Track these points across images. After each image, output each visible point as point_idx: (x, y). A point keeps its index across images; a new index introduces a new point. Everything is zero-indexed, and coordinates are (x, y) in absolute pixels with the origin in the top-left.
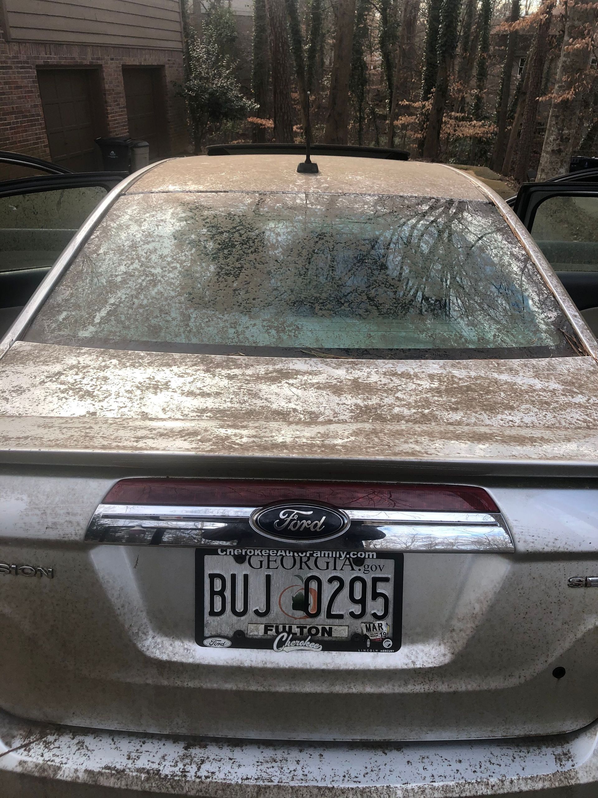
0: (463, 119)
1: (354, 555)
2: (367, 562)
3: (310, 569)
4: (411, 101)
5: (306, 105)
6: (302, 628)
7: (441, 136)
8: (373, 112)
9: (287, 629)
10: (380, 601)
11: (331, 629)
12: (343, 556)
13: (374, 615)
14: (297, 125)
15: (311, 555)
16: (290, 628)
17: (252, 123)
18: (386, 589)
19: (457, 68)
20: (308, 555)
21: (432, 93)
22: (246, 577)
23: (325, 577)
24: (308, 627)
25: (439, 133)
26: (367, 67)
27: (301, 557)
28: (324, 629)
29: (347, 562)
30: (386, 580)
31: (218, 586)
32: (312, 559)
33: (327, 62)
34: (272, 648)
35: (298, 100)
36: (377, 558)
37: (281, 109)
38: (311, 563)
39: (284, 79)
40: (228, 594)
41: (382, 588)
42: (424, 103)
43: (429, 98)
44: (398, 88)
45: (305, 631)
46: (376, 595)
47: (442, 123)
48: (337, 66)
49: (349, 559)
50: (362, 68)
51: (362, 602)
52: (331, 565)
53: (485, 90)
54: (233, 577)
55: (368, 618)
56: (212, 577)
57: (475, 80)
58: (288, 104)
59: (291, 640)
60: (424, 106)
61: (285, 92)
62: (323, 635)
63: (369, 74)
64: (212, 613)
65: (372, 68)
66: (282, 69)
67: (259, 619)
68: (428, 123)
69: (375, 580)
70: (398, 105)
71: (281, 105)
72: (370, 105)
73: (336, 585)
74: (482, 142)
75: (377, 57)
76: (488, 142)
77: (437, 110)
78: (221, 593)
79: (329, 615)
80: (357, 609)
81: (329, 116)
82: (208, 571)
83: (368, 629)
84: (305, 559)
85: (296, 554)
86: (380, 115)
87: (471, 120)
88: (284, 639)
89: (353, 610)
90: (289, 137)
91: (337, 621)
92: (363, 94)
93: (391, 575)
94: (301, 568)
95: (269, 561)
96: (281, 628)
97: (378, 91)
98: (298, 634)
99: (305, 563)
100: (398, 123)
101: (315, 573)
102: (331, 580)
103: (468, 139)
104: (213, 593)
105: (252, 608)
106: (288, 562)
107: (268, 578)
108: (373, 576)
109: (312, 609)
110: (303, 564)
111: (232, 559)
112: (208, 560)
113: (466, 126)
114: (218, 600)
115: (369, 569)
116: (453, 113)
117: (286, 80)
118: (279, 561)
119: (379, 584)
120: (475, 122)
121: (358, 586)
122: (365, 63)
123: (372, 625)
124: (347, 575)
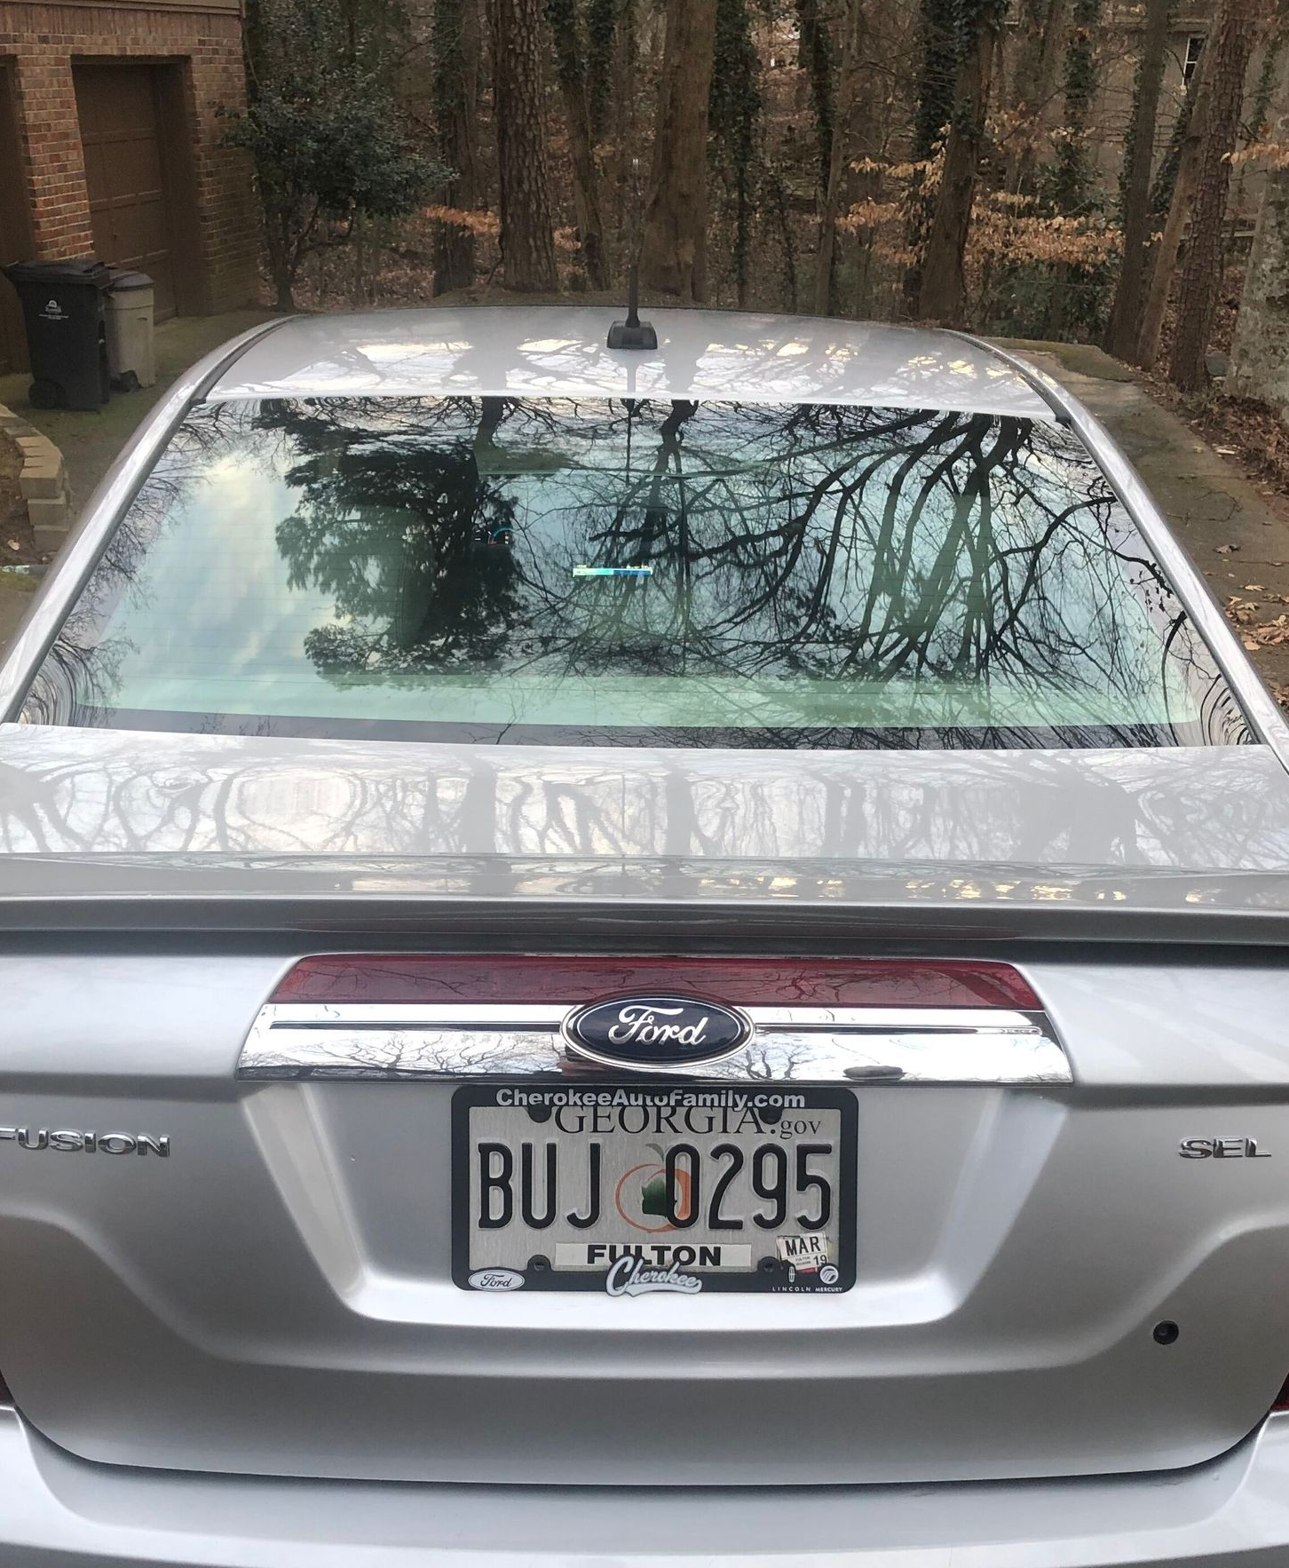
0: (1029, 211)
1: (761, 1101)
2: (787, 1116)
3: (676, 1131)
4: (883, 159)
5: (585, 170)
6: (661, 1251)
7: (967, 258)
8: (776, 190)
9: (633, 1251)
10: (814, 1192)
11: (717, 1250)
12: (741, 1104)
13: (803, 1221)
14: (563, 225)
15: (679, 1103)
16: (639, 1249)
17: (438, 222)
18: (825, 1168)
19: (1010, 67)
20: (672, 1103)
21: (943, 137)
22: (552, 1149)
23: (704, 1146)
24: (674, 1247)
25: (961, 249)
26: (760, 62)
27: (659, 1108)
28: (704, 1251)
29: (749, 1117)
30: (826, 1150)
31: (496, 1169)
32: (681, 1111)
33: (645, 47)
34: (604, 1289)
35: (564, 155)
36: (807, 1107)
37: (520, 183)
38: (678, 1119)
39: (526, 96)
40: (516, 1183)
41: (816, 1166)
42: (919, 166)
43: (936, 152)
44: (846, 123)
45: (668, 1256)
46: (804, 1181)
47: (970, 221)
48: (675, 61)
49: (751, 1109)
50: (746, 65)
51: (779, 1195)
52: (718, 1124)
53: (1088, 131)
54: (527, 1149)
55: (790, 1226)
56: (485, 1150)
57: (1061, 98)
58: (539, 168)
59: (641, 1272)
60: (920, 176)
61: (530, 135)
62: (703, 1262)
63: (765, 82)
64: (486, 1222)
65: (773, 63)
66: (520, 70)
67: (578, 1232)
68: (931, 222)
69: (803, 1151)
70: (846, 169)
71: (520, 172)
72: (768, 170)
73: (727, 1161)
74: (1083, 276)
75: (789, 34)
76: (1099, 277)
77: (957, 186)
78: (503, 1183)
79: (715, 1224)
80: (769, 1210)
81: (656, 202)
82: (477, 1138)
83: (791, 1250)
84: (666, 1112)
85: (649, 1102)
86: (797, 199)
87: (1051, 216)
88: (627, 1270)
89: (760, 1211)
90: (544, 261)
91: (730, 1233)
92: (748, 139)
93: (834, 1140)
94: (659, 1130)
95: (596, 1117)
96: (620, 1251)
97: (790, 129)
98: (655, 1263)
99: (667, 1119)
100: (850, 222)
101: (686, 1138)
102: (717, 1153)
103: (1043, 269)
104: (487, 1182)
105: (563, 1212)
106: (634, 1117)
107: (595, 1149)
108: (798, 1142)
109: (681, 1212)
110: (663, 1122)
111: (523, 1112)
112: (477, 1114)
113: (1036, 231)
114: (496, 1195)
115: (792, 1129)
116: (1001, 196)
117: (532, 99)
118: (615, 1117)
119: (810, 1158)
120: (1060, 219)
121: (770, 1162)
122: (754, 51)
123: (798, 1242)
124: (748, 1143)
